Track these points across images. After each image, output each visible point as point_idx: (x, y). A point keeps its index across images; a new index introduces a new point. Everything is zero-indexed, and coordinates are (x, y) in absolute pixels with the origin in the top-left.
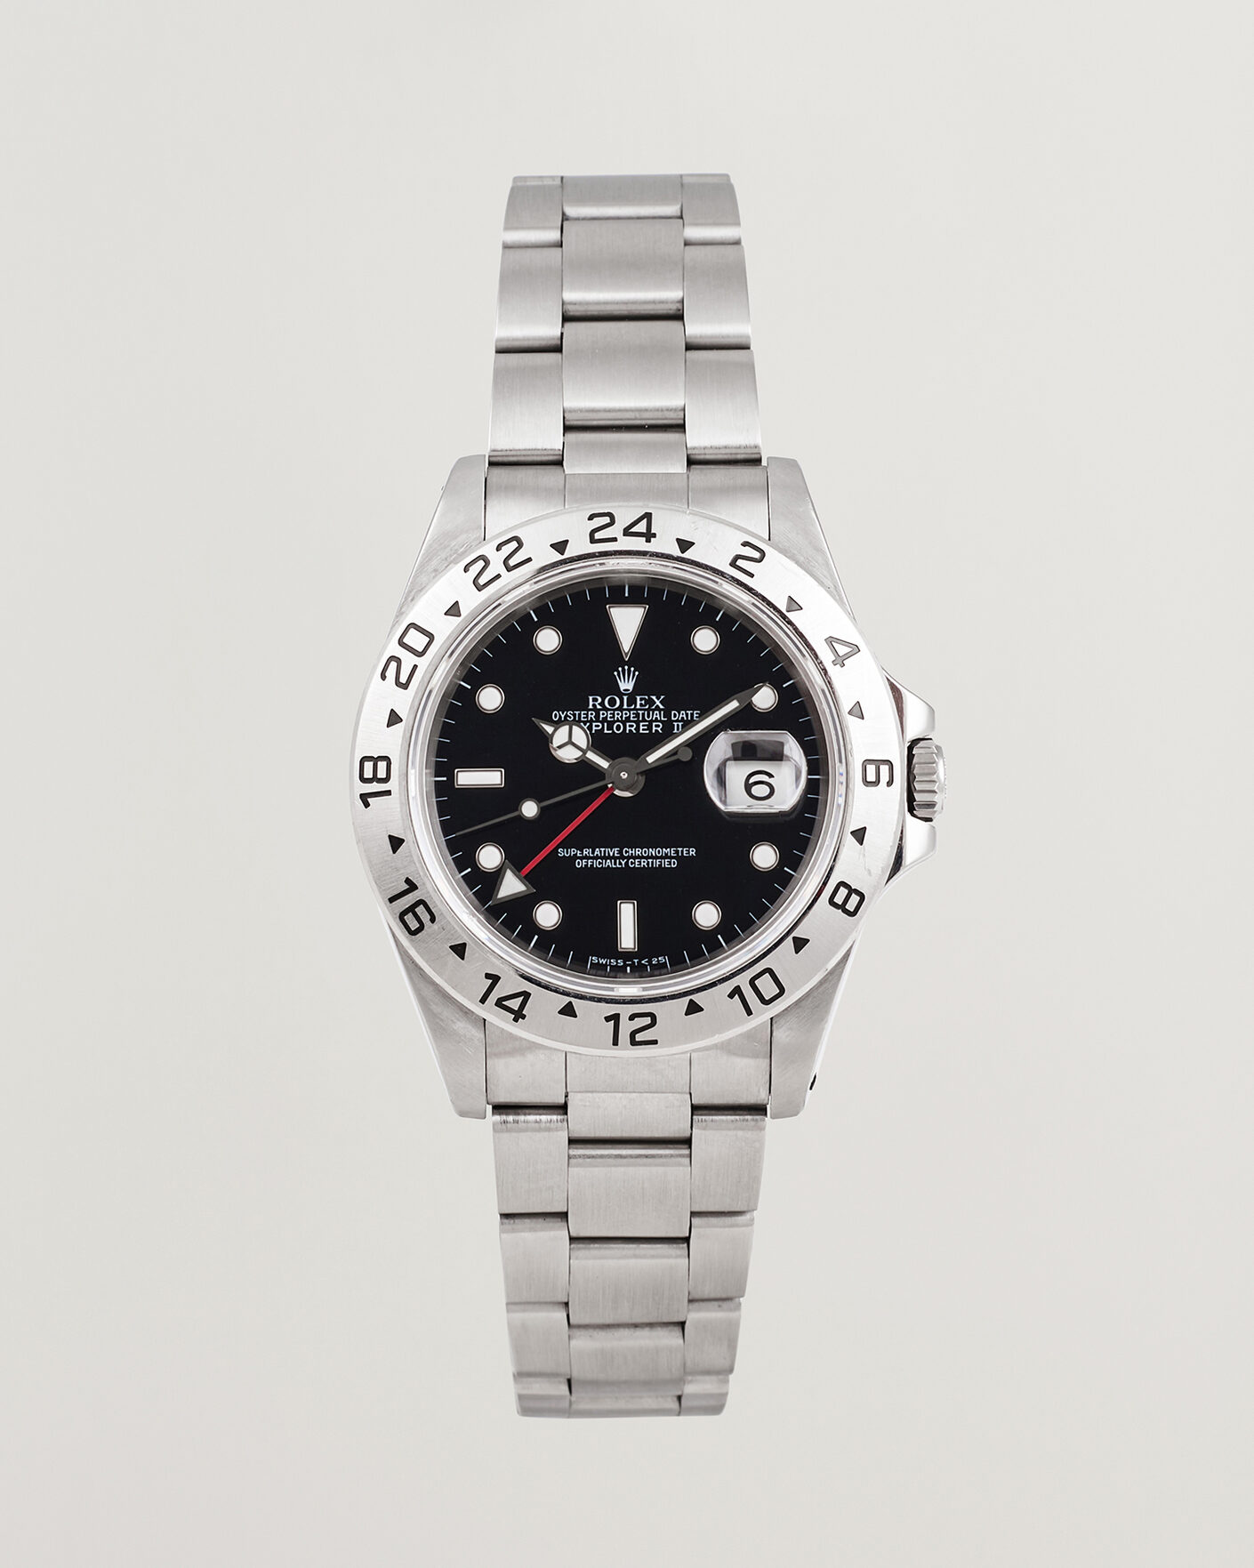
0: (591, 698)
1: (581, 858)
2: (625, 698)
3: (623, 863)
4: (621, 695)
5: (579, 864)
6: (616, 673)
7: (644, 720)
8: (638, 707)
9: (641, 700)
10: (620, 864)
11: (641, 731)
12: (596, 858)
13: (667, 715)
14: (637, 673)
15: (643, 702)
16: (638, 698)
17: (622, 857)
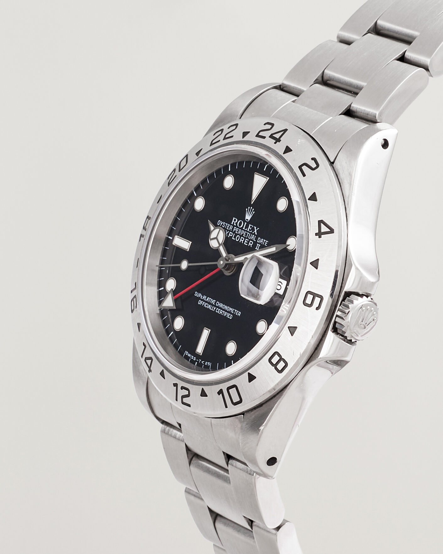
0: (234, 218)
1: (202, 300)
2: (246, 223)
3: (214, 309)
4: (244, 221)
5: (200, 302)
6: (247, 209)
7: (248, 238)
8: (248, 230)
9: (251, 227)
10: (213, 309)
11: (245, 244)
12: (206, 302)
13: (256, 239)
14: (254, 212)
15: (251, 228)
16: (250, 225)
17: (215, 306)
